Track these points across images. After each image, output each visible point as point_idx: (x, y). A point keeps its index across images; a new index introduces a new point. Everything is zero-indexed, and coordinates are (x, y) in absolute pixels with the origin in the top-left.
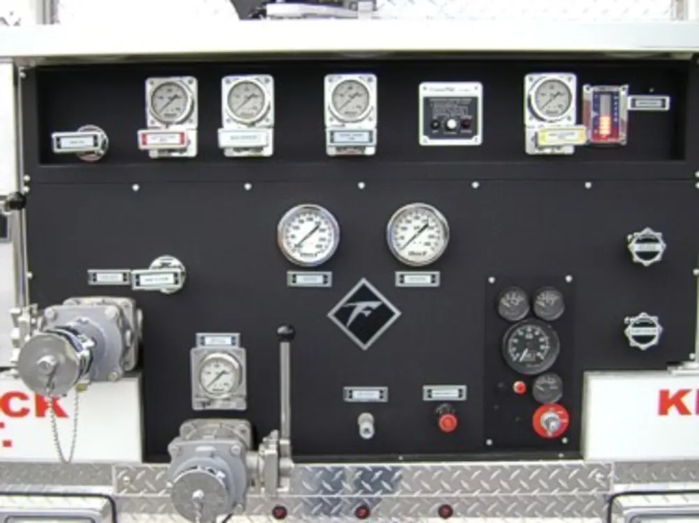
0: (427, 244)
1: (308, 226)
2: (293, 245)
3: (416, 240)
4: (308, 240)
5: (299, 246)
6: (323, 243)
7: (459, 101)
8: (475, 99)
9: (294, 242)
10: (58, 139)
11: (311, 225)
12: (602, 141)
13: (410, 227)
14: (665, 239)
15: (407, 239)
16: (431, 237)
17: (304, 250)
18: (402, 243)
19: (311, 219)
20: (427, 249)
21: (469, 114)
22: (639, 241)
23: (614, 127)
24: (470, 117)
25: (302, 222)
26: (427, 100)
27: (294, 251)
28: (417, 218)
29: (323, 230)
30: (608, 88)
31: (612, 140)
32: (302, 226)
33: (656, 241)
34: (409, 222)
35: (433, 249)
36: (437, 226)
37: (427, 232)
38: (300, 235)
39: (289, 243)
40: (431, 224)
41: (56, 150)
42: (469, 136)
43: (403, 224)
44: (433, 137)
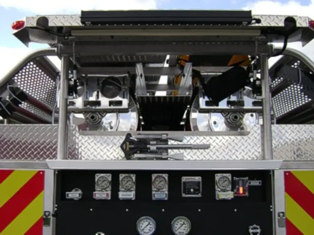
0: (184, 229)
1: (146, 223)
2: (141, 230)
3: (181, 228)
4: (146, 228)
5: (143, 229)
6: (151, 229)
7: (194, 183)
8: (199, 182)
9: (141, 228)
10: (68, 194)
11: (147, 223)
12: (240, 195)
13: (179, 224)
14: (261, 228)
15: (178, 228)
16: (185, 227)
17: (145, 231)
18: (176, 229)
19: (147, 221)
20: (184, 231)
21: (198, 187)
22: (252, 229)
23: (244, 190)
24: (198, 188)
25: (144, 222)
26: (184, 182)
27: (141, 231)
28: (181, 221)
29: (151, 225)
30: (242, 178)
31: (244, 195)
32: (144, 223)
33: (257, 229)
34: (178, 222)
35: (186, 231)
36: (187, 224)
37: (184, 226)
38: (143, 226)
39: (140, 229)
40: (186, 223)
41: (67, 198)
42: (198, 194)
43: (177, 223)
44: (186, 194)
